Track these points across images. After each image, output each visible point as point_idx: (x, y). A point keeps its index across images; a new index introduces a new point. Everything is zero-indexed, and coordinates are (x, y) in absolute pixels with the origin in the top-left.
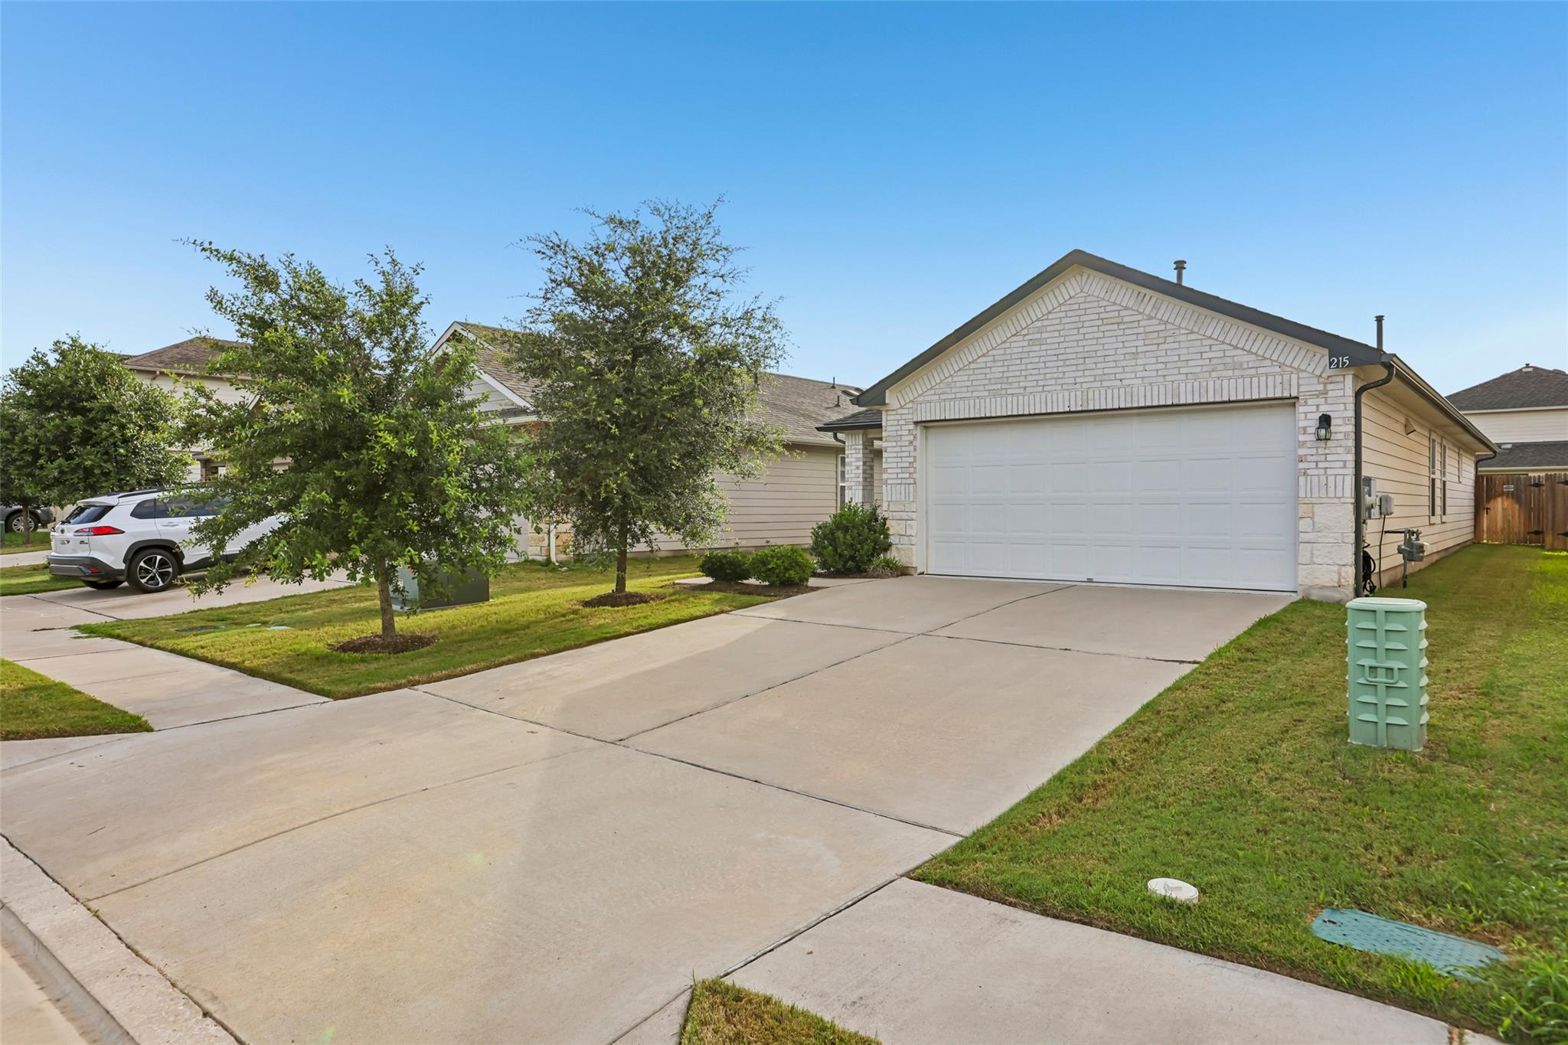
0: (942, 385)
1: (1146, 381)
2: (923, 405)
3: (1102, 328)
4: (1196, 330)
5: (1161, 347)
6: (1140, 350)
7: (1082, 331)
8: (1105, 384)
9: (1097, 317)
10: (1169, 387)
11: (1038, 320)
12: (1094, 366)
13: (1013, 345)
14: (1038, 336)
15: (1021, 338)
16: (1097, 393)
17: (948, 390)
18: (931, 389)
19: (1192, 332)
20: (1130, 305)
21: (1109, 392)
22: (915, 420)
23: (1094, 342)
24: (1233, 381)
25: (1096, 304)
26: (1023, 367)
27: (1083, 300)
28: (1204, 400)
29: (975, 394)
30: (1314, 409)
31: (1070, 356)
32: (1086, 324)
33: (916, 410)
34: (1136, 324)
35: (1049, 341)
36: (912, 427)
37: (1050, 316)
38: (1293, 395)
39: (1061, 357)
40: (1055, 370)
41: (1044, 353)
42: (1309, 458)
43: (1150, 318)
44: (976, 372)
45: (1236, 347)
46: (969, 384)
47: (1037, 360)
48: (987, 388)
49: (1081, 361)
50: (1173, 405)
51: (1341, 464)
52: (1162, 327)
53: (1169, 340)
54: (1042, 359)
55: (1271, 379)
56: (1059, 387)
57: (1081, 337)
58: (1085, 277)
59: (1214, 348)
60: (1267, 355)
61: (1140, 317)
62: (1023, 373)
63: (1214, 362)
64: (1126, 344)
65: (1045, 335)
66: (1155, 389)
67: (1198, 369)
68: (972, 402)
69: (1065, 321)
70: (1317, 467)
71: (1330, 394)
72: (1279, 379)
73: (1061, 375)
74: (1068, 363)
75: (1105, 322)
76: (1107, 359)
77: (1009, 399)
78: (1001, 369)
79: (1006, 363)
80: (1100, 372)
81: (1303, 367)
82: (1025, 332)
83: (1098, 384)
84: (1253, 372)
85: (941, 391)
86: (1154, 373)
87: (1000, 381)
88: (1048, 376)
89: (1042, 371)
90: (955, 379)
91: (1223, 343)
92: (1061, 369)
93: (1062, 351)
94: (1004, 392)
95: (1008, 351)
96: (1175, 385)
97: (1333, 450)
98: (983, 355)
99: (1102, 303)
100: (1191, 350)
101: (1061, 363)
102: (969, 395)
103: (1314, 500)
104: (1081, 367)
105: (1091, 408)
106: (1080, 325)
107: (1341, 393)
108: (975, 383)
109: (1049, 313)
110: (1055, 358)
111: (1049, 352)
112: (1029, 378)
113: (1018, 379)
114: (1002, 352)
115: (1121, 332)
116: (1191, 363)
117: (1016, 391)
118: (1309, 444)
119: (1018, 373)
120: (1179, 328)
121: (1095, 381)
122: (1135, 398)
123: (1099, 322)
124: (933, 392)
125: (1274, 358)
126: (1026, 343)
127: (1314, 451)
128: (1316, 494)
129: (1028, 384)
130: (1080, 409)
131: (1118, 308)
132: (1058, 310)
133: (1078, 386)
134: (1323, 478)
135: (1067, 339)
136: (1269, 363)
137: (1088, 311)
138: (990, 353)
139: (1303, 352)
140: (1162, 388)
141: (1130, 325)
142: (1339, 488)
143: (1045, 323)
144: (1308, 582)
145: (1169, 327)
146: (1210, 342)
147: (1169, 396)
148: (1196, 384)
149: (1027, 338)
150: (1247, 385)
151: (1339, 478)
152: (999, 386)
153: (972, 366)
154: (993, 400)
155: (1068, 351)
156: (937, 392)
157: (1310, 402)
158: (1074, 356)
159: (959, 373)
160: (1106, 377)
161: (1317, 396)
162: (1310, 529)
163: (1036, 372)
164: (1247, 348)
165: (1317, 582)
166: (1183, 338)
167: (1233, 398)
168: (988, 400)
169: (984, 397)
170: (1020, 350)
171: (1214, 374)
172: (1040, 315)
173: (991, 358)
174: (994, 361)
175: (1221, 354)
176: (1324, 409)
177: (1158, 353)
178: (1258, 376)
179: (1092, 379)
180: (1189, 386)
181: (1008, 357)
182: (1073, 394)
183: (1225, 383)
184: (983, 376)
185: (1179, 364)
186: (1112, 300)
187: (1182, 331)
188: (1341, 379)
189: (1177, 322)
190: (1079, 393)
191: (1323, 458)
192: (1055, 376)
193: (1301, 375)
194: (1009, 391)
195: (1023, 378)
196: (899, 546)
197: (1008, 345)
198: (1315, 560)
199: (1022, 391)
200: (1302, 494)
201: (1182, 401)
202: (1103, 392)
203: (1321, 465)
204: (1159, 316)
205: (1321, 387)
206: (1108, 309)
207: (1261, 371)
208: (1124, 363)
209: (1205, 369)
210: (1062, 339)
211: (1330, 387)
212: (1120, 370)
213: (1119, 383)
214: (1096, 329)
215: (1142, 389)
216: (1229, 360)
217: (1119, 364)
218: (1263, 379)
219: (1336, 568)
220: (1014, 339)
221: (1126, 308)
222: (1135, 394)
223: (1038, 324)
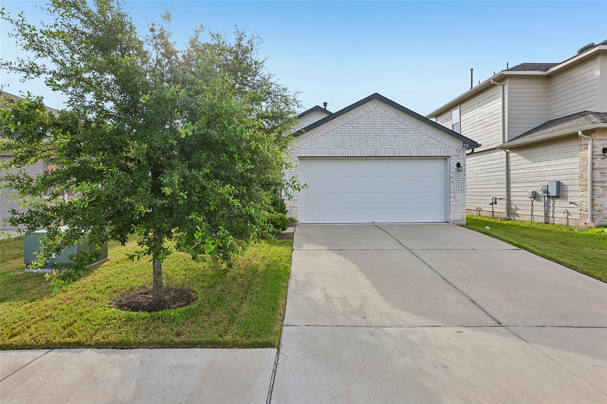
0: (312, 142)
1: (400, 146)
2: (303, 150)
3: (383, 125)
4: (417, 130)
5: (405, 134)
6: (397, 135)
7: (375, 125)
8: (384, 146)
9: (381, 120)
10: (408, 150)
11: (357, 118)
12: (380, 139)
13: (346, 127)
14: (357, 125)
15: (349, 125)
16: (381, 150)
17: (316, 144)
18: (307, 143)
19: (416, 130)
20: (393, 118)
21: (386, 150)
22: (299, 156)
23: (380, 130)
24: (430, 149)
25: (380, 116)
26: (350, 137)
27: (375, 113)
28: (420, 155)
29: (328, 147)
30: (455, 161)
31: (370, 134)
32: (376, 123)
33: (300, 151)
34: (396, 125)
35: (361, 128)
36: (297, 159)
37: (362, 118)
38: (449, 155)
39: (366, 135)
40: (364, 139)
41: (359, 132)
42: (454, 177)
43: (401, 123)
44: (329, 137)
45: (431, 137)
46: (326, 142)
47: (356, 135)
48: (334, 144)
49: (375, 137)
50: (409, 156)
51: (463, 179)
52: (405, 127)
53: (408, 132)
54: (358, 135)
55: (442, 149)
56: (366, 147)
57: (375, 127)
58: (376, 104)
59: (424, 137)
60: (441, 141)
61: (397, 123)
62: (350, 139)
63: (423, 142)
64: (392, 132)
65: (359, 125)
66: (403, 150)
67: (418, 144)
68: (327, 150)
69: (368, 120)
70: (456, 180)
71: (460, 156)
72: (445, 149)
73: (366, 142)
74: (369, 137)
75: (384, 123)
76: (385, 137)
77: (344, 149)
78: (340, 137)
79: (343, 135)
80: (382, 142)
81: (452, 146)
82: (351, 123)
83: (382, 146)
84: (436, 146)
85: (312, 144)
86: (403, 144)
87: (340, 142)
88: (361, 142)
89: (358, 139)
90: (319, 139)
91: (427, 135)
92: (366, 139)
93: (367, 132)
94: (342, 147)
95: (344, 130)
96: (410, 149)
97: (461, 175)
98: (332, 130)
99: (383, 115)
100: (416, 137)
101: (366, 137)
102: (326, 147)
103: (455, 191)
104: (375, 139)
105: (379, 155)
106: (374, 123)
107: (463, 156)
108: (328, 142)
109: (361, 116)
110: (364, 135)
111: (361, 132)
112: (352, 142)
113: (348, 142)
114: (341, 130)
115: (390, 127)
116: (416, 142)
117: (347, 147)
118: (454, 173)
119: (348, 139)
120: (412, 128)
121: (380, 145)
122: (396, 153)
123: (382, 123)
124: (308, 144)
125: (443, 142)
126: (351, 128)
127: (455, 175)
128: (456, 189)
129: (353, 144)
130: (374, 155)
131: (389, 118)
132: (365, 115)
133: (373, 146)
134: (458, 184)
135: (369, 127)
136: (441, 144)
137: (377, 118)
138: (335, 130)
139: (452, 141)
140: (406, 150)
141: (394, 125)
142: (463, 187)
143: (359, 120)
144: (453, 219)
145: (408, 127)
146: (423, 135)
147: (408, 153)
148: (418, 149)
149: (352, 125)
150: (435, 151)
151: (463, 184)
152: (339, 144)
153: (327, 134)
154: (337, 150)
155: (369, 132)
156: (310, 144)
157: (454, 158)
158: (372, 135)
159: (321, 137)
160: (385, 144)
161: (456, 156)
162: (454, 201)
163: (356, 139)
164: (434, 138)
165: (456, 219)
166: (413, 132)
167: (430, 155)
168: (334, 150)
169: (333, 148)
170: (349, 130)
171: (424, 146)
172: (357, 117)
173: (336, 132)
174: (337, 133)
175: (426, 139)
176: (458, 161)
177: (404, 137)
178: (436, 148)
179: (379, 144)
180: (415, 149)
181: (344, 132)
182: (371, 150)
183: (427, 149)
184: (332, 139)
185: (412, 142)
186: (387, 114)
187: (413, 130)
188: (463, 151)
189: (411, 126)
190: (374, 150)
191: (458, 177)
192: (364, 142)
193: (451, 149)
194: (344, 147)
195: (350, 142)
196: (291, 212)
197: (343, 127)
198: (455, 211)
199: (350, 147)
200: (452, 189)
201: (413, 155)
202: (384, 150)
203: (457, 179)
204: (404, 123)
205: (457, 154)
206: (385, 118)
207: (439, 146)
208: (391, 139)
209: (421, 144)
210: (367, 128)
211: (460, 154)
212: (390, 142)
213: (389, 146)
214: (380, 125)
215: (398, 150)
216: (428, 142)
217: (389, 139)
218: (440, 149)
219: (461, 214)
220: (346, 125)
221: (392, 118)
222: (396, 151)
223: (357, 120)
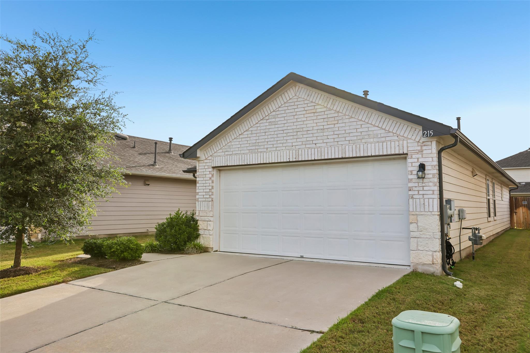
0: (226, 147)
1: (328, 144)
2: (217, 158)
3: (306, 116)
4: (353, 116)
5: (336, 125)
6: (325, 127)
7: (296, 117)
8: (307, 146)
9: (303, 109)
10: (340, 148)
11: (274, 111)
12: (301, 136)
13: (261, 125)
14: (274, 120)
15: (265, 121)
16: (303, 151)
17: (229, 149)
18: (221, 149)
19: (352, 117)
20: (320, 103)
21: (310, 150)
22: (213, 166)
23: (302, 123)
24: (373, 145)
25: (302, 102)
26: (266, 137)
27: (296, 100)
28: (358, 155)
29: (242, 152)
30: (416, 160)
31: (289, 131)
32: (298, 113)
33: (213, 160)
34: (323, 113)
35: (279, 123)
36: (211, 170)
37: (280, 109)
38: (405, 152)
39: (285, 131)
40: (282, 138)
41: (276, 129)
42: (414, 189)
43: (330, 110)
44: (243, 140)
45: (374, 126)
46: (239, 146)
47: (273, 133)
48: (248, 148)
49: (295, 134)
50: (342, 158)
51: (431, 192)
52: (336, 115)
53: (340, 122)
54: (276, 133)
55: (393, 143)
56: (284, 148)
57: (295, 120)
58: (297, 88)
59: (363, 126)
60: (391, 130)
61: (325, 109)
62: (266, 140)
63: (363, 134)
64: (318, 124)
65: (277, 120)
66: (333, 149)
67: (355, 138)
68: (241, 156)
69: (287, 111)
70: (418, 194)
71: (425, 152)
72: (397, 143)
73: (285, 141)
74: (288, 134)
75: (307, 112)
76: (309, 132)
77: (259, 154)
78: (255, 138)
79: (258, 135)
80: (305, 139)
81: (409, 137)
82: (267, 118)
83: (304, 146)
84: (383, 139)
85: (225, 150)
86: (332, 140)
87: (255, 145)
88: (279, 142)
89: (276, 139)
90: (232, 143)
91: (368, 123)
92: (285, 138)
93: (286, 128)
94: (256, 151)
95: (259, 128)
96: (343, 147)
97: (427, 184)
98: (247, 131)
99: (306, 102)
100: (351, 127)
101: (285, 135)
102: (239, 152)
103: (417, 213)
104: (295, 137)
105: (300, 159)
106: (295, 114)
107: (430, 151)
108: (242, 146)
109: (280, 107)
110: (282, 132)
111: (280, 129)
112: (269, 143)
113: (263, 144)
114: (256, 129)
115: (315, 118)
116: (351, 135)
117: (263, 150)
118: (414, 181)
119: (263, 140)
120: (345, 115)
121: (302, 144)
122: (323, 154)
123: (304, 112)
124: (221, 151)
125: (394, 131)
126: (267, 124)
127: (416, 185)
128: (418, 210)
129: (269, 146)
130: (294, 160)
131: (314, 104)
132: (283, 106)
133: (294, 147)
134: (422, 200)
135: (288, 121)
136: (391, 134)
137: (299, 106)
138: (250, 130)
139: (409, 128)
140: (337, 148)
141: (320, 114)
142: (431, 206)
143: (277, 113)
144: (416, 261)
145: (340, 114)
146: (361, 123)
147: (340, 153)
148: (354, 146)
149: (268, 121)
150: (381, 147)
151: (431, 200)
152: (254, 148)
153: (241, 136)
154: (251, 155)
155: (289, 128)
156: (224, 150)
157: (414, 156)
158: (291, 131)
159: (235, 140)
160: (308, 143)
161: (418, 153)
162: (416, 230)
163: (273, 139)
164: (380, 126)
165: (421, 261)
166: (347, 121)
167: (373, 154)
168: (248, 155)
169: (247, 154)
170: (265, 128)
171: (363, 141)
172: (275, 109)
173: (250, 132)
174: (252, 134)
175: (367, 129)
176: (422, 160)
177: (334, 129)
178: (386, 141)
179: (300, 143)
180: (351, 147)
181: (259, 131)
182: (291, 152)
183: (369, 145)
184: (246, 142)
185: (345, 135)
186: (311, 100)
187: (347, 117)
188: (429, 143)
189: (344, 112)
190: (294, 151)
191: (421, 188)
192: (282, 142)
193: (409, 141)
194: (259, 150)
195: (266, 143)
196: (204, 236)
197: (258, 125)
198: (419, 248)
199: (265, 150)
200: (411, 209)
201: (347, 156)
202: (306, 150)
203: (421, 192)
204: (335, 109)
205: (419, 148)
206: (309, 105)
207: (387, 139)
208: (317, 135)
209: (359, 138)
210: (285, 122)
211: (424, 148)
212: (315, 138)
213: (314, 145)
214: (302, 116)
215: (326, 149)
216: (371, 133)
217: (314, 135)
218: (389, 143)
219: (431, 253)
220: (261, 122)
221: (318, 104)
222: (323, 152)
223: (274, 113)
